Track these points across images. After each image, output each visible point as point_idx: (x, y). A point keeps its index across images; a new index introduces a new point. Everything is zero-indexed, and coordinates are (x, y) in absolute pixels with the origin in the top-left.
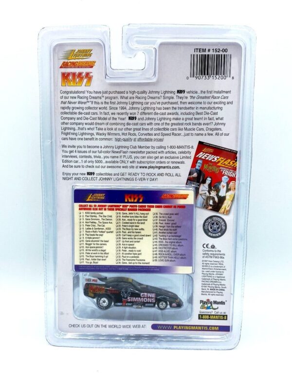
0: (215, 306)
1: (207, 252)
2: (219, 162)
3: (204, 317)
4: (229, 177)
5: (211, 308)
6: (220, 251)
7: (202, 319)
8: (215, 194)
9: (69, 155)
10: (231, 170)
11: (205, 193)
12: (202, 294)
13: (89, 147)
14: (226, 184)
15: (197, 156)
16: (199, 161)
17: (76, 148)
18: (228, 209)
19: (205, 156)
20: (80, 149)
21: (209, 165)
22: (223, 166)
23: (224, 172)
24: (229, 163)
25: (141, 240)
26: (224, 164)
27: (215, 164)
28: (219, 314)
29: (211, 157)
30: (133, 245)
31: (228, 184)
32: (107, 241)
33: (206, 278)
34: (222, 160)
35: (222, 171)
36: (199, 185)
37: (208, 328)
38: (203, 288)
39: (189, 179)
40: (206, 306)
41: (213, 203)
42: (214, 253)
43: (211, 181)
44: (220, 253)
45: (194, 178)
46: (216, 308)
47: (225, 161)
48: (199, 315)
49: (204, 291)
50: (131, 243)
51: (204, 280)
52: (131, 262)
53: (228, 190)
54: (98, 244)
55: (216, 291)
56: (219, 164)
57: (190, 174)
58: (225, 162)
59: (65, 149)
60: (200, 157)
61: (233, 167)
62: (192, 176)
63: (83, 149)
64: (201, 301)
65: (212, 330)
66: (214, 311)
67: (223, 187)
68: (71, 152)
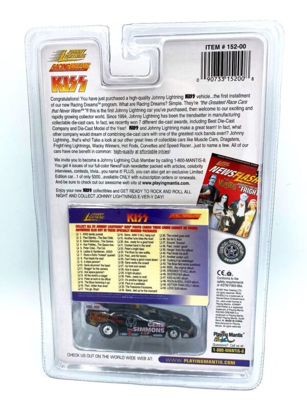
0: (231, 338)
1: (222, 280)
2: (236, 177)
3: (218, 350)
4: (248, 194)
5: (226, 341)
6: (238, 279)
7: (216, 352)
8: (232, 214)
9: (63, 169)
10: (251, 187)
11: (220, 213)
12: (216, 326)
13: (85, 160)
14: (244, 203)
15: (210, 171)
16: (212, 177)
17: (71, 161)
18: (247, 231)
19: (220, 170)
20: (74, 163)
21: (225, 181)
22: (241, 181)
23: (242, 189)
24: (249, 179)
25: (146, 265)
26: (243, 180)
27: (232, 179)
28: (236, 347)
29: (226, 172)
30: (138, 270)
31: (247, 202)
32: (109, 266)
33: (221, 308)
34: (240, 174)
35: (240, 187)
36: (213, 204)
37: (223, 362)
38: (218, 319)
39: (200, 197)
40: (220, 338)
41: (230, 224)
42: (231, 280)
43: (227, 199)
44: (238, 281)
45: (207, 195)
46: (232, 340)
47: (243, 176)
48: (213, 348)
49: (218, 322)
50: (136, 268)
51: (218, 310)
52: (135, 289)
53: (247, 209)
54: (98, 269)
55: (232, 322)
56: (237, 180)
57: (202, 191)
58: (244, 178)
59: (58, 163)
60: (213, 171)
61: (253, 183)
62: (204, 193)
63: (78, 163)
64: (215, 333)
65: (227, 365)
66: (229, 343)
67: (242, 205)
68: (65, 166)
